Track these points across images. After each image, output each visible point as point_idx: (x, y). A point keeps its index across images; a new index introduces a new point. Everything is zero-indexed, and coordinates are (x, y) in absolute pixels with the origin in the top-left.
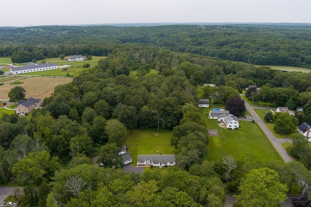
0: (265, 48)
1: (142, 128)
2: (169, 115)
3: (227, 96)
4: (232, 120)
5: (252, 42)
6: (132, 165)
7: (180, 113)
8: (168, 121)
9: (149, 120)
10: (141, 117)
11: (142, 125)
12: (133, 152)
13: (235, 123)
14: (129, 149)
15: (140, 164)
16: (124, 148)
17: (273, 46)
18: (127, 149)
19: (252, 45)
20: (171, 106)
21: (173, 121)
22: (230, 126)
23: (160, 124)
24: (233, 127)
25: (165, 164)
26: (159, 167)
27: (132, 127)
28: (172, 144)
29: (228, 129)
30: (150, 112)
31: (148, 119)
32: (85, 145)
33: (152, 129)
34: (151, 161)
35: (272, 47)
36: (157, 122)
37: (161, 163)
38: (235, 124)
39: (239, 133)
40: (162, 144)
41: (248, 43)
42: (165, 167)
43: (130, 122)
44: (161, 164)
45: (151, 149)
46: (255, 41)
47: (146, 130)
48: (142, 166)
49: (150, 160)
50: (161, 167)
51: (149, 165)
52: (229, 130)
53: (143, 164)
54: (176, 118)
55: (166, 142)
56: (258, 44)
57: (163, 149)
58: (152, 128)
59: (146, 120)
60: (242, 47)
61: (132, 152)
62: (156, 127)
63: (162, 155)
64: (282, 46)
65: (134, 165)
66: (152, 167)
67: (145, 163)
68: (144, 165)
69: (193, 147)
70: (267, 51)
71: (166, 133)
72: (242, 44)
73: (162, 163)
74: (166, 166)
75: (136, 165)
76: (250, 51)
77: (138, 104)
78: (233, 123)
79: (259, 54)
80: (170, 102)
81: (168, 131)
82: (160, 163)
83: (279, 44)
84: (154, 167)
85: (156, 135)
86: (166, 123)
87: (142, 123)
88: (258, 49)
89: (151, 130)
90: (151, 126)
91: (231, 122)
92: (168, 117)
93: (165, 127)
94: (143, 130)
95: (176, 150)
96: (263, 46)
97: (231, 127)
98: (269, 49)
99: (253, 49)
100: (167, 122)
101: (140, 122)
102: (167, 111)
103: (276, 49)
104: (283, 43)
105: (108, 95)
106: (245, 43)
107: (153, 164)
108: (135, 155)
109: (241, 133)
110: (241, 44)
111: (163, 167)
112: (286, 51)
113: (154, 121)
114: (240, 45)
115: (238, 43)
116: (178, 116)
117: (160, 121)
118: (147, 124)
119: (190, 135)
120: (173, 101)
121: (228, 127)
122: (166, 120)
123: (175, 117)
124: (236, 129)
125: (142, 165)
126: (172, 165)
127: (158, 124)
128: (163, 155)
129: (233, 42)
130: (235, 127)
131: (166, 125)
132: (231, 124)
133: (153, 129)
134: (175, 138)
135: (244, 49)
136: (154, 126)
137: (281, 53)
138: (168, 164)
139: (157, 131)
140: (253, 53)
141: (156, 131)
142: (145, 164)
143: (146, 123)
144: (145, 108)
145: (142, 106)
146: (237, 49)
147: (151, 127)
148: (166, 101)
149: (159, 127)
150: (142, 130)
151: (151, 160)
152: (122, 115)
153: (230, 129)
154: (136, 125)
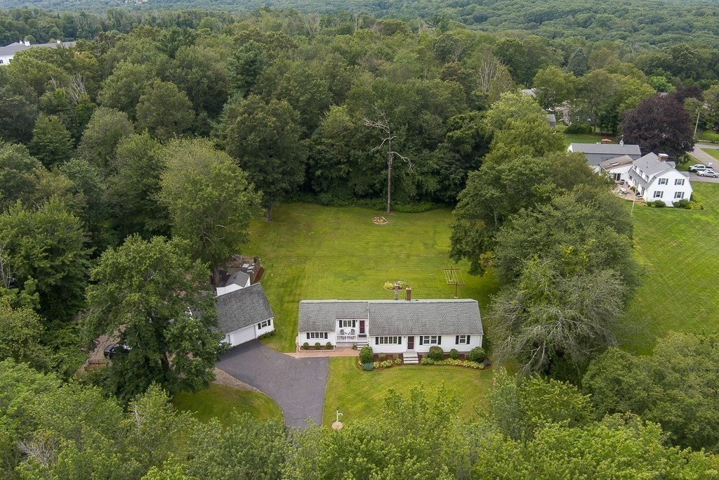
0: (654, 27)
1: (324, 197)
2: (432, 147)
3: (615, 106)
4: (667, 170)
5: (617, 14)
6: (272, 345)
7: (473, 137)
8: (425, 169)
9: (352, 163)
10: (319, 152)
11: (325, 185)
12: (284, 285)
13: (678, 182)
14: (265, 276)
15: (312, 342)
16: (245, 270)
17: (676, 21)
18: (258, 276)
19: (618, 20)
20: (440, 110)
21: (446, 169)
22: (658, 194)
23: (397, 181)
24: (669, 199)
25: (434, 342)
26: (401, 356)
27: (284, 185)
28: (457, 254)
29: (649, 204)
30: (356, 129)
31: (348, 158)
32: (45, 251)
33: (362, 201)
34: (362, 330)
35: (673, 25)
36: (383, 172)
37: (411, 340)
38: (679, 188)
39: (697, 221)
40: (408, 256)
41: (606, 15)
42: (429, 361)
43: (273, 168)
44: (411, 346)
45: (363, 274)
46: (627, 11)
47: (341, 206)
48: (321, 354)
49: (357, 324)
50: (410, 357)
51: (355, 348)
52: (657, 209)
53: (323, 342)
54: (457, 155)
55: (422, 248)
56: (635, 17)
57: (415, 276)
58: (363, 197)
59: (339, 163)
60: (592, 26)
61: (279, 286)
62: (381, 190)
63: (413, 301)
64: (697, 21)
65: (283, 349)
66: (368, 358)
67: (332, 338)
68: (329, 347)
69: (583, 256)
70: (660, 34)
71: (418, 215)
72: (593, 20)
73: (417, 340)
74: (437, 356)
75: (293, 347)
76: (615, 33)
77: (308, 102)
78: (671, 182)
79: (641, 41)
80: (434, 95)
81: (427, 210)
82: (405, 341)
83: (690, 17)
84: (376, 355)
85: (380, 221)
86: (420, 178)
87: (326, 178)
88: (636, 30)
89: (361, 206)
90: (360, 189)
91: (662, 177)
92: (426, 152)
93: (413, 192)
94: (327, 205)
95: (476, 280)
96: (647, 24)
97: (662, 200)
98: (666, 30)
99: (623, 29)
100: (422, 174)
101: (318, 173)
102: (421, 131)
103: (683, 29)
104: (702, 14)
105: (194, 70)
106: (599, 15)
107: (371, 342)
108: (291, 298)
109: (703, 218)
110: (590, 18)
111: (420, 356)
112: (711, 32)
113: (372, 169)
114: (586, 22)
115: (581, 17)
116: (468, 148)
117: (394, 168)
118: (344, 180)
119: (557, 200)
120: (446, 94)
121: (648, 196)
122: (421, 165)
123: (453, 154)
124: (682, 205)
125: (318, 347)
126: (463, 348)
127: (386, 180)
128: (420, 301)
129: (568, 13)
130: (678, 200)
131: (419, 186)
132: (661, 188)
133: (368, 201)
134: (473, 225)
135: (600, 29)
136: (371, 191)
137: (698, 37)
138: (448, 344)
139: (384, 209)
140: (624, 38)
141: (380, 209)
142: (333, 343)
143: (341, 178)
144: (338, 115)
145: (324, 107)
146: (580, 28)
147: (360, 193)
148: (419, 92)
149: (392, 194)
150: (323, 204)
151: (362, 323)
152: (239, 133)
153: (660, 205)
154: (300, 178)
